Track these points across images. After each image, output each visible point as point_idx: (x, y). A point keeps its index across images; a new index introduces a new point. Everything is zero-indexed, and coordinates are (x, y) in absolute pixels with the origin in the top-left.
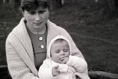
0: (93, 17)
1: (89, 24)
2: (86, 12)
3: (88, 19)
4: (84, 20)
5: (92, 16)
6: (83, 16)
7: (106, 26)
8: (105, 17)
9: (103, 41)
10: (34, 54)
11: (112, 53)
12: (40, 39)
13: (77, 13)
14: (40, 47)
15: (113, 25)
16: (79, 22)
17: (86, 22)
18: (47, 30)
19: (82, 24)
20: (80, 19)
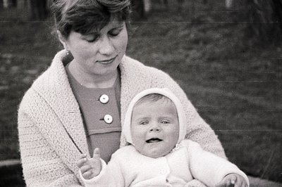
0: (221, 42)
1: (211, 59)
2: (204, 31)
3: (208, 46)
4: (198, 50)
5: (218, 40)
6: (196, 42)
7: (254, 64)
8: (250, 43)
9: (245, 101)
10: (88, 137)
11: (270, 130)
12: (101, 99)
13: (182, 33)
14: (103, 119)
15: (269, 64)
16: (187, 56)
17: (204, 54)
18: (120, 79)
19: (194, 59)
20: (190, 49)
